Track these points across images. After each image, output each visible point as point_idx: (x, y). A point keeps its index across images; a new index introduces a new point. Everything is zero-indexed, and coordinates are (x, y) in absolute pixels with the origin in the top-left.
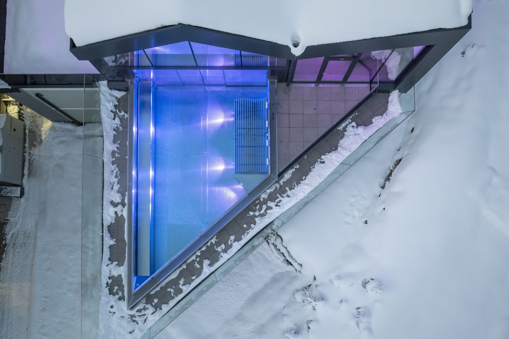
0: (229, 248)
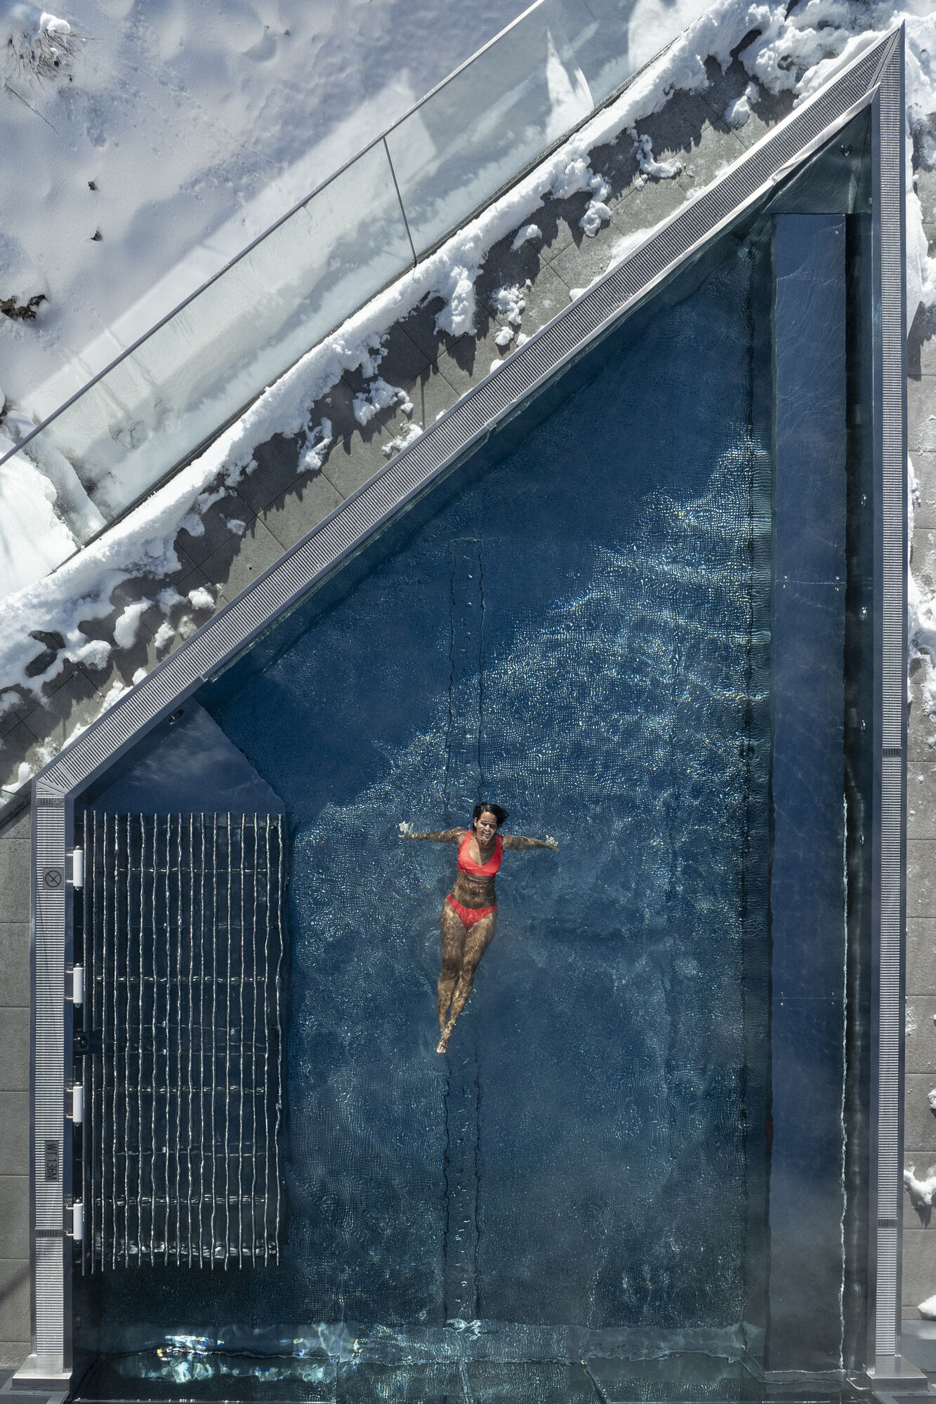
0: (329, 400)
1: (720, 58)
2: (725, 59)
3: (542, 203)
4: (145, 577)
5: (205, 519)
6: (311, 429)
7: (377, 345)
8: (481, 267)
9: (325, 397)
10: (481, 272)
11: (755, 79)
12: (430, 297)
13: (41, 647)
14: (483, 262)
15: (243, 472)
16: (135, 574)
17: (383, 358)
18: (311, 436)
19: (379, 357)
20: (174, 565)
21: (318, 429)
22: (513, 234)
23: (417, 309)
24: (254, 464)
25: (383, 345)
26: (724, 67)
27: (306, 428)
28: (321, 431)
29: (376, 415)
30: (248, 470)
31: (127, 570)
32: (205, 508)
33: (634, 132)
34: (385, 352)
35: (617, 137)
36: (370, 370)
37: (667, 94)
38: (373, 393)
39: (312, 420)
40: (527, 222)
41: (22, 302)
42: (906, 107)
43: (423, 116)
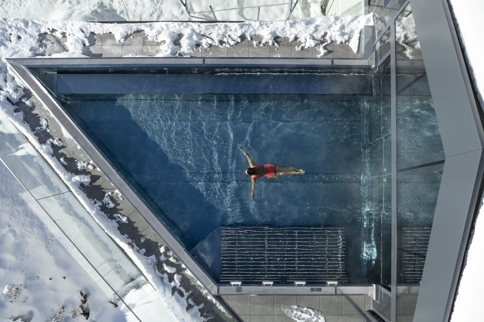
1: (15, 109)
2: (15, 107)
3: (55, 157)
4: (157, 265)
5: (141, 248)
6: (116, 220)
7: (93, 202)
8: (72, 173)
9: (107, 216)
10: (73, 173)
11: (20, 99)
12: (80, 187)
13: (176, 293)
14: (70, 173)
15: (128, 238)
16: (156, 267)
17: (97, 200)
18: (118, 220)
19: (97, 201)
20: (153, 257)
21: (116, 218)
22: (63, 164)
23: (83, 191)
24: (126, 235)
25: (93, 200)
26: (17, 107)
27: (116, 221)
28: (117, 217)
29: (112, 202)
30: (128, 237)
31: (155, 270)
32: (138, 248)
33: (35, 132)
34: (95, 200)
35: (36, 136)
36: (100, 204)
37: (25, 123)
38: (106, 203)
39: (114, 219)
40: (60, 161)
41: (82, 298)
42: (28, 58)
43: (31, 189)
